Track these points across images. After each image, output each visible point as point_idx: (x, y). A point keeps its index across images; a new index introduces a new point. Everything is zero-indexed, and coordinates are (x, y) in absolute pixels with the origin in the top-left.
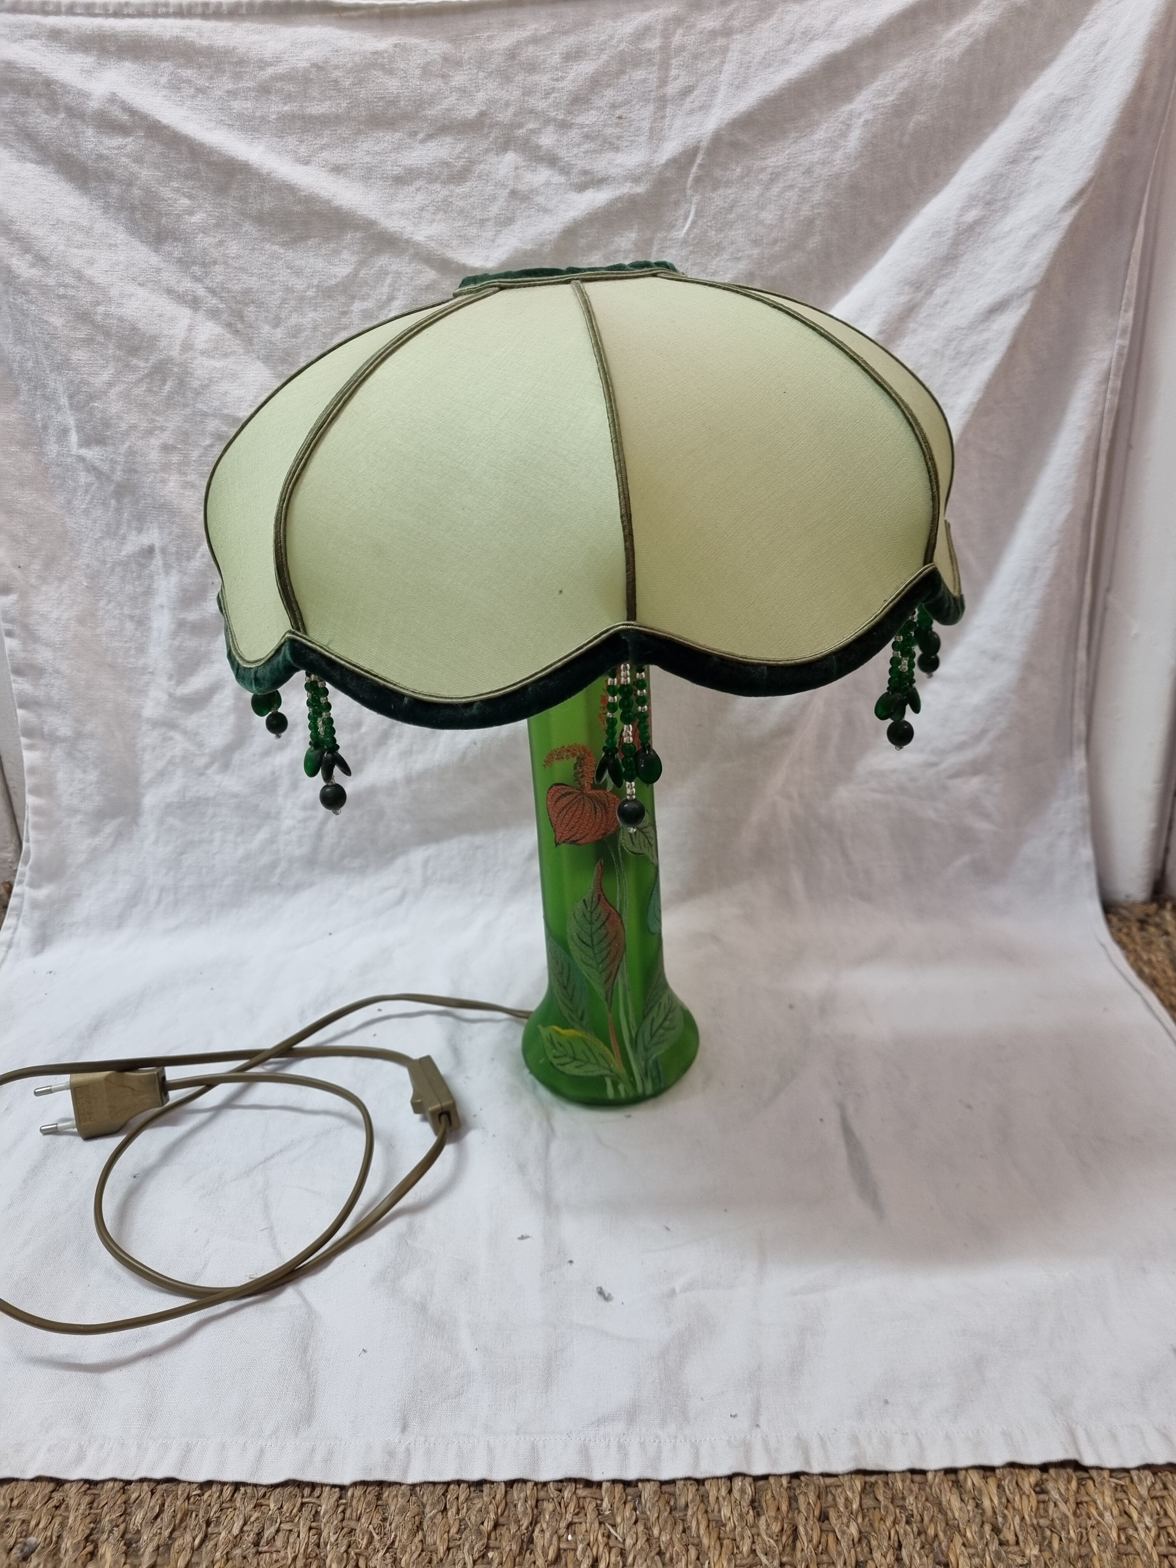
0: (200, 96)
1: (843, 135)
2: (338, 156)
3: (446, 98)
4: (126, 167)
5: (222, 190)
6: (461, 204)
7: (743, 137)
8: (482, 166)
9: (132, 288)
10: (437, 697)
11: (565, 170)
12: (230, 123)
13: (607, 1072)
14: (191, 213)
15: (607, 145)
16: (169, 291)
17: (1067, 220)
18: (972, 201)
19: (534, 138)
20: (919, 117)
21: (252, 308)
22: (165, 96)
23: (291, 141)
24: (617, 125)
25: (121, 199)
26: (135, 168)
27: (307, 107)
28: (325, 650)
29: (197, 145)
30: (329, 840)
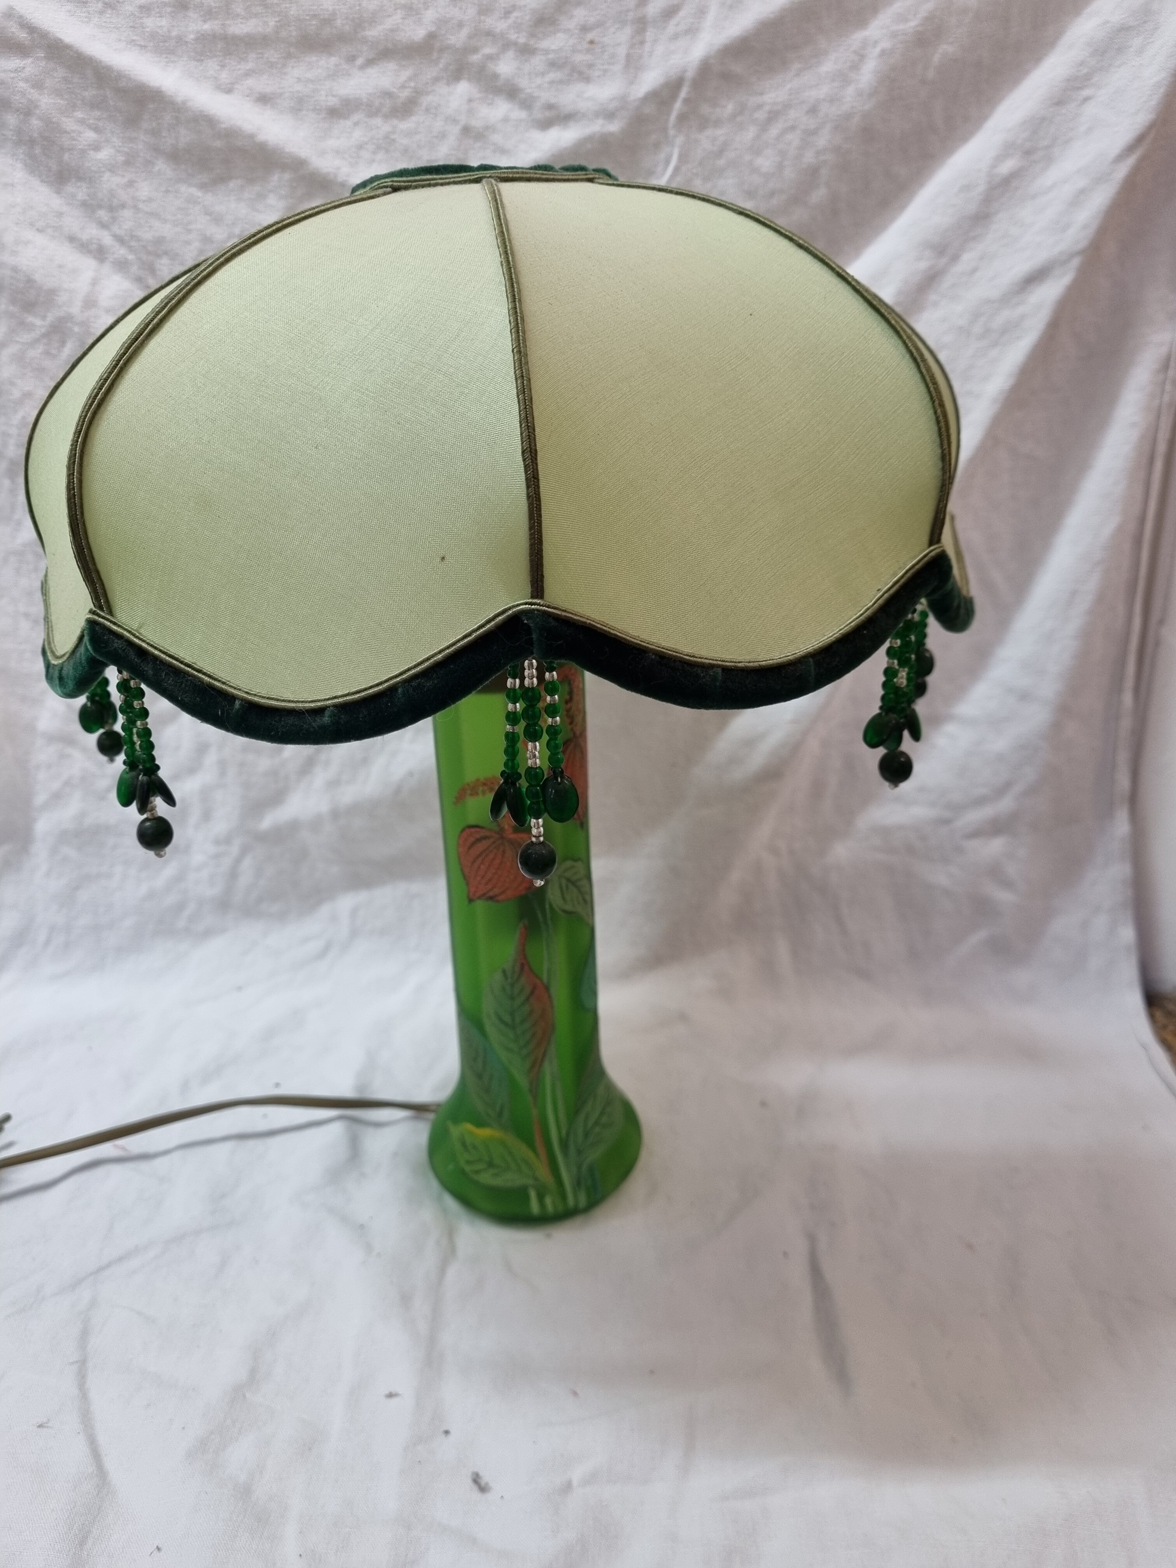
0: (109, 12)
1: (856, 67)
2: (264, 84)
3: (389, 16)
4: (23, 94)
5: (132, 122)
6: (405, 141)
7: (737, 68)
8: (430, 98)
9: (29, 235)
10: (278, 700)
11: (527, 104)
12: (143, 44)
13: (530, 1182)
14: (97, 148)
15: (576, 75)
16: (72, 239)
17: (1122, 171)
18: (1008, 149)
19: (491, 66)
20: (945, 46)
21: (165, 261)
22: (69, 11)
23: (212, 65)
24: (588, 51)
25: (19, 132)
26: (34, 94)
27: (230, 26)
28: (134, 635)
29: (103, 68)
30: (246, 878)
